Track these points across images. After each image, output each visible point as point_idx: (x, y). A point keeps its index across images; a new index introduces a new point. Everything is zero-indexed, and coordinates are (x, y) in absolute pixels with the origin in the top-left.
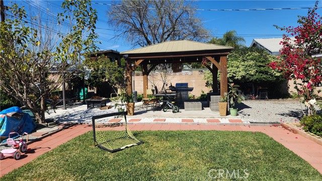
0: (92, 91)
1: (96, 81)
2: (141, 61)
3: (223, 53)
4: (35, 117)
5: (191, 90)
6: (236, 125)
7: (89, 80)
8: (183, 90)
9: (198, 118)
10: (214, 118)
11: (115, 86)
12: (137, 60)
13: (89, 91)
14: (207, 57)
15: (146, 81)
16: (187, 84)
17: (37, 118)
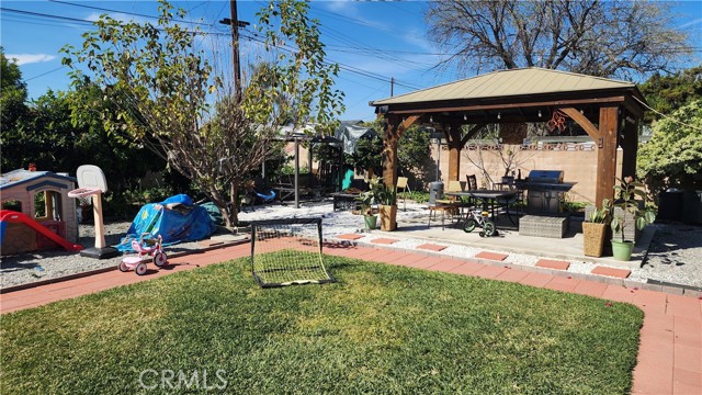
0: (361, 177)
1: (366, 159)
2: (415, 118)
3: (605, 100)
4: (221, 215)
5: (568, 188)
6: (603, 280)
7: (355, 156)
8: (553, 188)
9: (527, 253)
10: (565, 257)
11: (412, 171)
12: (407, 116)
13: (356, 177)
14: (563, 110)
15: (455, 161)
16: (557, 174)
17: (225, 216)
